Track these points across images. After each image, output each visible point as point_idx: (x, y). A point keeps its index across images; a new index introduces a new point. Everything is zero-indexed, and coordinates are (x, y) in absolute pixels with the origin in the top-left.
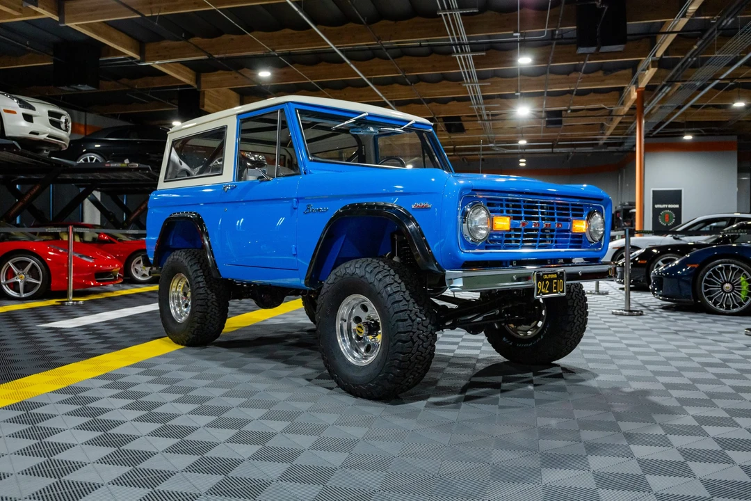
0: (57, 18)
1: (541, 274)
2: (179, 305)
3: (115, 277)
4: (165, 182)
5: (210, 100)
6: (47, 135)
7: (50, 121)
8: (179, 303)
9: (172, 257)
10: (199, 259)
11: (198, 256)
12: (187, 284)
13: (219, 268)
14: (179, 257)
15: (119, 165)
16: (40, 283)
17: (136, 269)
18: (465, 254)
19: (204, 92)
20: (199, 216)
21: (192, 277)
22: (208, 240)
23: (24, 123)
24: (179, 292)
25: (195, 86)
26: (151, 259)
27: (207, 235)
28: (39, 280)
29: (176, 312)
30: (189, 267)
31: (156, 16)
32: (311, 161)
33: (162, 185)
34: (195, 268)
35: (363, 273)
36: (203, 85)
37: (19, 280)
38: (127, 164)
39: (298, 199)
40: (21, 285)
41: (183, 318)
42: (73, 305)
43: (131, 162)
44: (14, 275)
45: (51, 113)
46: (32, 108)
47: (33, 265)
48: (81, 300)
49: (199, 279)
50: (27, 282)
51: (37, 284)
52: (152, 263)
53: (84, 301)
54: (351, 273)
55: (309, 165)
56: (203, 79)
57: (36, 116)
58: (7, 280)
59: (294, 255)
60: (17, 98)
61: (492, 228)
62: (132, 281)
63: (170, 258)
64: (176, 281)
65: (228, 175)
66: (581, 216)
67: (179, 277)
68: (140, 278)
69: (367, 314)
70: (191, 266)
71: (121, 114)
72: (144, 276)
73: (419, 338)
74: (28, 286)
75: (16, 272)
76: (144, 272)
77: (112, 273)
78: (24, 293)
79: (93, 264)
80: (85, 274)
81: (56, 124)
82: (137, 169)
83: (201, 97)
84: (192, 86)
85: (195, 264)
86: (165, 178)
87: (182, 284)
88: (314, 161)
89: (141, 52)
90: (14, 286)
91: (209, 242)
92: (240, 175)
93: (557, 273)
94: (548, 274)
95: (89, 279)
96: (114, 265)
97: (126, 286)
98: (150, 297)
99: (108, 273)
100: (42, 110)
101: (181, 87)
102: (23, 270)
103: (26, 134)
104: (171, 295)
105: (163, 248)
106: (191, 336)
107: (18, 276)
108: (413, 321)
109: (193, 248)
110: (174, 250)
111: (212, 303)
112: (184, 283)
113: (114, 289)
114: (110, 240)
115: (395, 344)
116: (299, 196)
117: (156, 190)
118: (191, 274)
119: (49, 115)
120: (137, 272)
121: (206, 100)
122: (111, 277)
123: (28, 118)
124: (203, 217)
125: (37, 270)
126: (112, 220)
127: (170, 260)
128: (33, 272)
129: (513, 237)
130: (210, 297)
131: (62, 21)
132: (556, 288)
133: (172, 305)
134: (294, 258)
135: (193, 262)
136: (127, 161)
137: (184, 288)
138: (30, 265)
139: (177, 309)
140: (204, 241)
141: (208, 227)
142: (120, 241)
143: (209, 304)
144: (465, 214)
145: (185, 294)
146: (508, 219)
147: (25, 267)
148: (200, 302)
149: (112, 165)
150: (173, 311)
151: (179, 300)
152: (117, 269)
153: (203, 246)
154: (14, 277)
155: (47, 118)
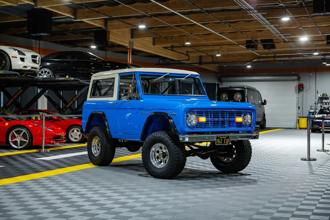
0: (33, 4)
1: (219, 137)
2: (96, 149)
3: (63, 139)
4: (90, 97)
5: (113, 35)
6: (31, 67)
7: (32, 60)
8: (96, 148)
9: (93, 130)
10: (104, 130)
11: (103, 129)
12: (99, 141)
13: (112, 134)
14: (96, 129)
15: (63, 79)
16: (28, 141)
17: (71, 135)
18: (187, 130)
19: (109, 31)
20: (104, 113)
21: (101, 138)
22: (107, 122)
23: (20, 62)
24: (96, 144)
25: (104, 28)
26: (84, 130)
27: (107, 121)
28: (27, 140)
29: (94, 152)
30: (99, 133)
31: (84, 3)
32: (144, 94)
33: (89, 99)
34: (102, 134)
35: (163, 137)
36: (108, 28)
37: (18, 140)
38: (68, 78)
39: (139, 109)
40: (19, 142)
41: (97, 154)
42: (45, 152)
43: (69, 77)
44: (15, 137)
45: (33, 56)
46: (24, 55)
47: (24, 132)
48: (48, 150)
49: (104, 138)
50: (22, 141)
51: (26, 142)
52: (84, 132)
53: (50, 151)
54: (159, 136)
55: (143, 96)
56: (108, 24)
57: (25, 58)
58: (12, 140)
59: (137, 129)
60: (17, 50)
61: (198, 121)
62: (70, 142)
63: (92, 130)
64: (95, 139)
65: (115, 98)
66: (241, 115)
67: (96, 138)
68: (73, 140)
69: (162, 150)
70: (100, 133)
71: (60, 41)
72: (76, 139)
73: (182, 160)
74: (22, 143)
75: (16, 136)
76: (76, 137)
77: (61, 137)
78: (20, 146)
79: (52, 132)
80: (48, 138)
81: (34, 61)
82: (72, 81)
83: (108, 33)
84: (103, 28)
85: (102, 132)
86: (90, 96)
87: (97, 141)
88: (145, 94)
89: (75, 14)
90: (15, 143)
91: (108, 124)
92: (119, 97)
93: (226, 137)
94: (222, 137)
95: (50, 139)
96: (61, 133)
97: (66, 144)
98: (80, 149)
99: (59, 137)
100: (29, 55)
101: (96, 28)
102: (19, 135)
103: (22, 68)
104: (92, 145)
105: (89, 126)
106: (101, 161)
107: (17, 138)
108: (180, 154)
109: (101, 126)
110: (93, 126)
111: (109, 147)
112: (98, 140)
113: (60, 145)
114: (58, 119)
115: (174, 161)
116: (139, 108)
117: (86, 100)
118: (100, 136)
119: (32, 58)
120: (72, 137)
121: (110, 35)
122: (61, 139)
123: (22, 60)
124: (105, 113)
125: (26, 135)
126: (57, 107)
127: (92, 131)
128: (24, 136)
129: (210, 124)
130: (108, 145)
131: (36, 5)
132: (226, 142)
133: (93, 149)
134: (138, 131)
135: (101, 131)
136: (67, 77)
137: (98, 142)
138: (23, 132)
139: (95, 151)
140: (106, 123)
141: (107, 117)
142: (63, 119)
143: (108, 148)
144: (187, 116)
145: (98, 145)
146: (205, 118)
147: (21, 134)
148: (104, 147)
149: (60, 79)
150: (93, 152)
151: (95, 147)
152: (63, 134)
153: (105, 125)
154: (15, 138)
155: (31, 59)
